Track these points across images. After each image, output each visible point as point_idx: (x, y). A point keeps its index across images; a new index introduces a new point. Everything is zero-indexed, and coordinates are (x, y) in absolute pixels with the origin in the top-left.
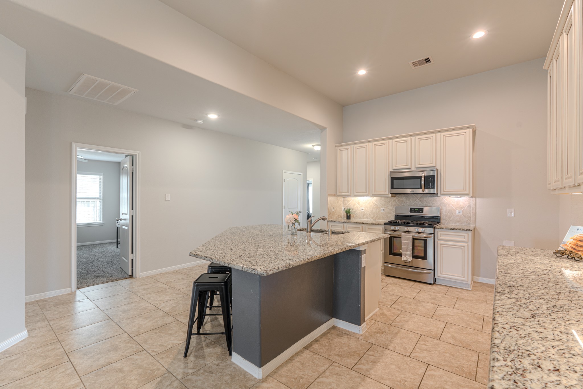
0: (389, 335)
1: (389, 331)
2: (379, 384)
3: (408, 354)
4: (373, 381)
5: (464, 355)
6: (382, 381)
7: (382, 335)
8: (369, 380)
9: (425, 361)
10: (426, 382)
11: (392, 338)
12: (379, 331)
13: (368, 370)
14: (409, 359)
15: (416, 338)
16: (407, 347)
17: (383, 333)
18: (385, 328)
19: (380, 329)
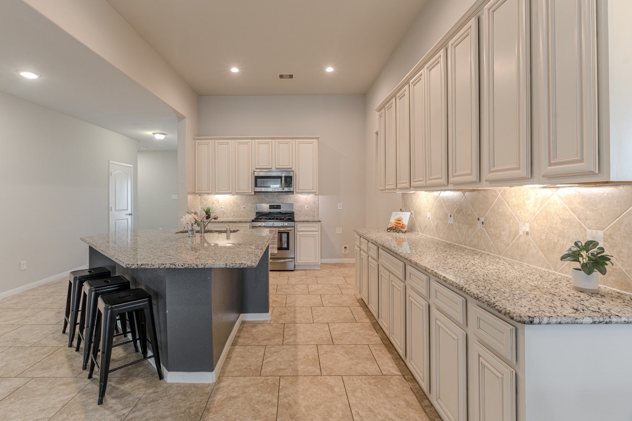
0: (290, 314)
1: (288, 311)
2: (308, 346)
3: (312, 322)
4: (303, 346)
5: (342, 311)
6: (309, 344)
7: (286, 315)
8: (300, 347)
9: (324, 322)
10: (334, 333)
11: (294, 315)
12: (281, 313)
13: (294, 341)
14: (315, 324)
15: (309, 310)
16: (308, 317)
17: (285, 314)
18: (284, 310)
19: (281, 312)
